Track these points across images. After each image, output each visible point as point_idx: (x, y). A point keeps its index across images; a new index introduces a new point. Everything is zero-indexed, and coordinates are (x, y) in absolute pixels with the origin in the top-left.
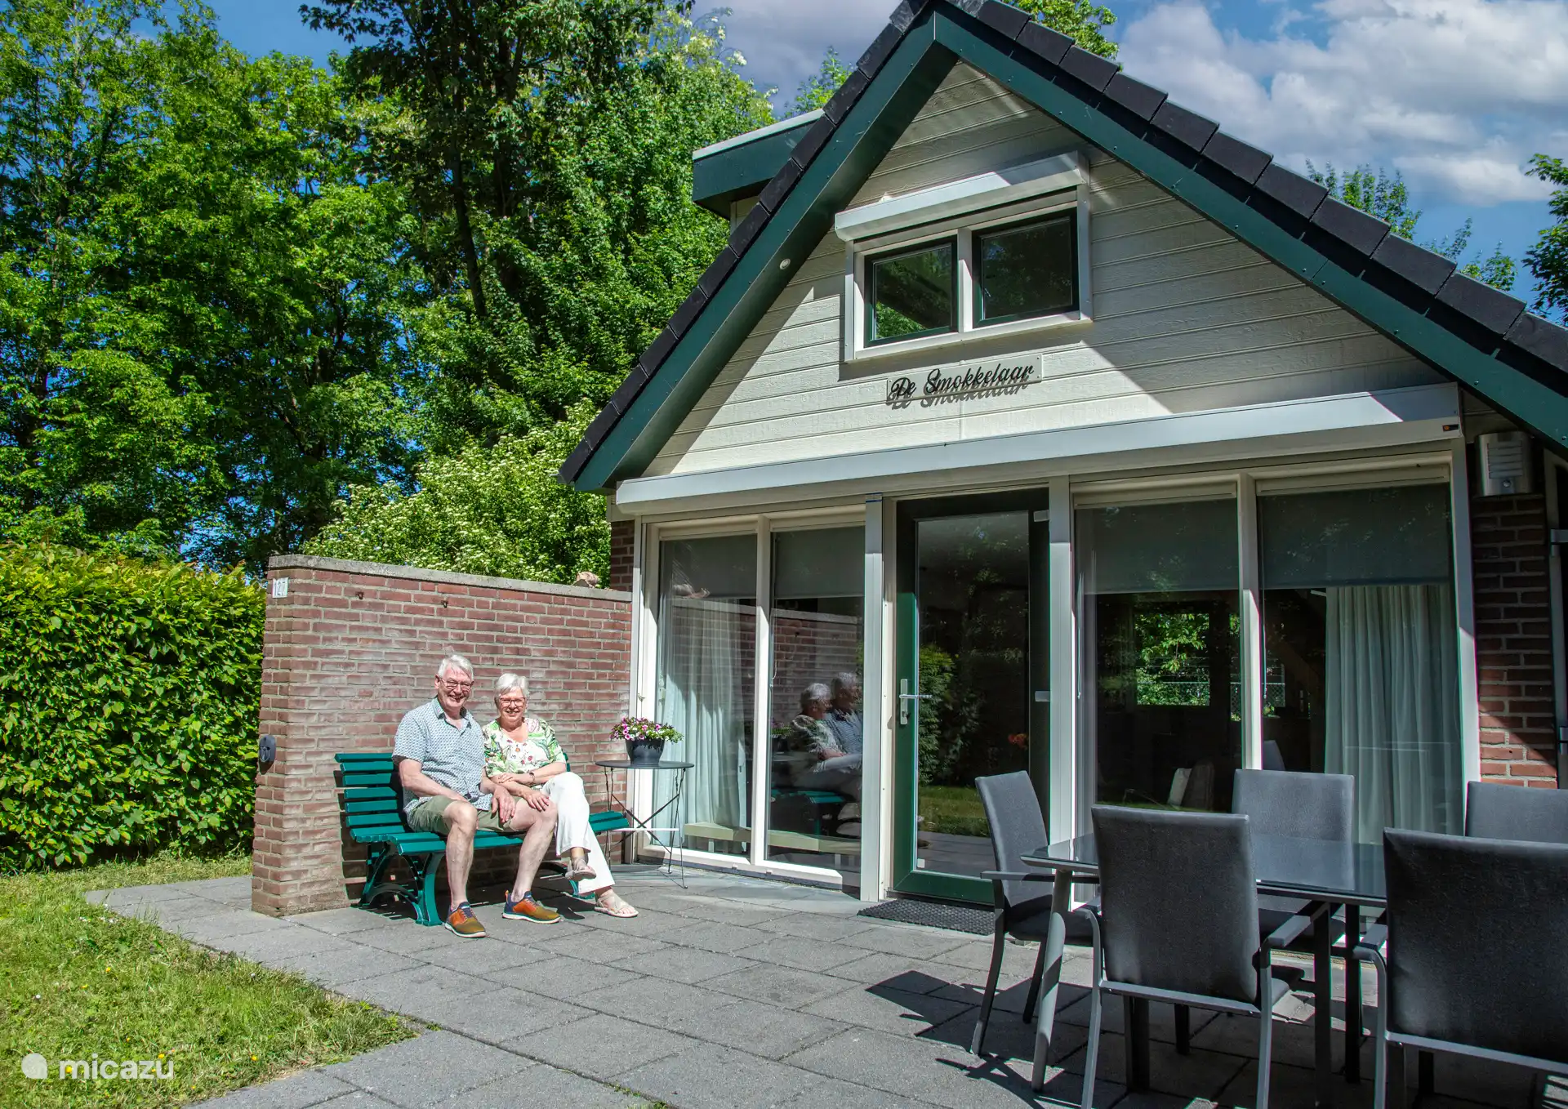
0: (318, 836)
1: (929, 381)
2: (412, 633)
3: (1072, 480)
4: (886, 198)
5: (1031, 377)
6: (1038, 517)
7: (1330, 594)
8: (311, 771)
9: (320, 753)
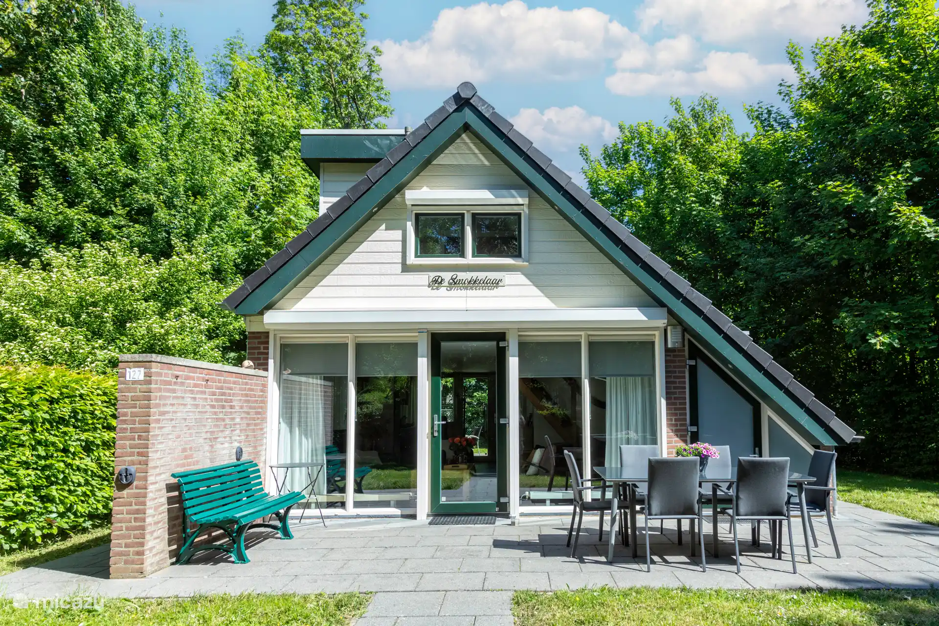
0: (160, 525)
1: (452, 279)
2: (195, 399)
3: (519, 330)
4: (425, 189)
5: (500, 284)
6: (502, 344)
7: (608, 380)
8: (157, 485)
9: (160, 474)
